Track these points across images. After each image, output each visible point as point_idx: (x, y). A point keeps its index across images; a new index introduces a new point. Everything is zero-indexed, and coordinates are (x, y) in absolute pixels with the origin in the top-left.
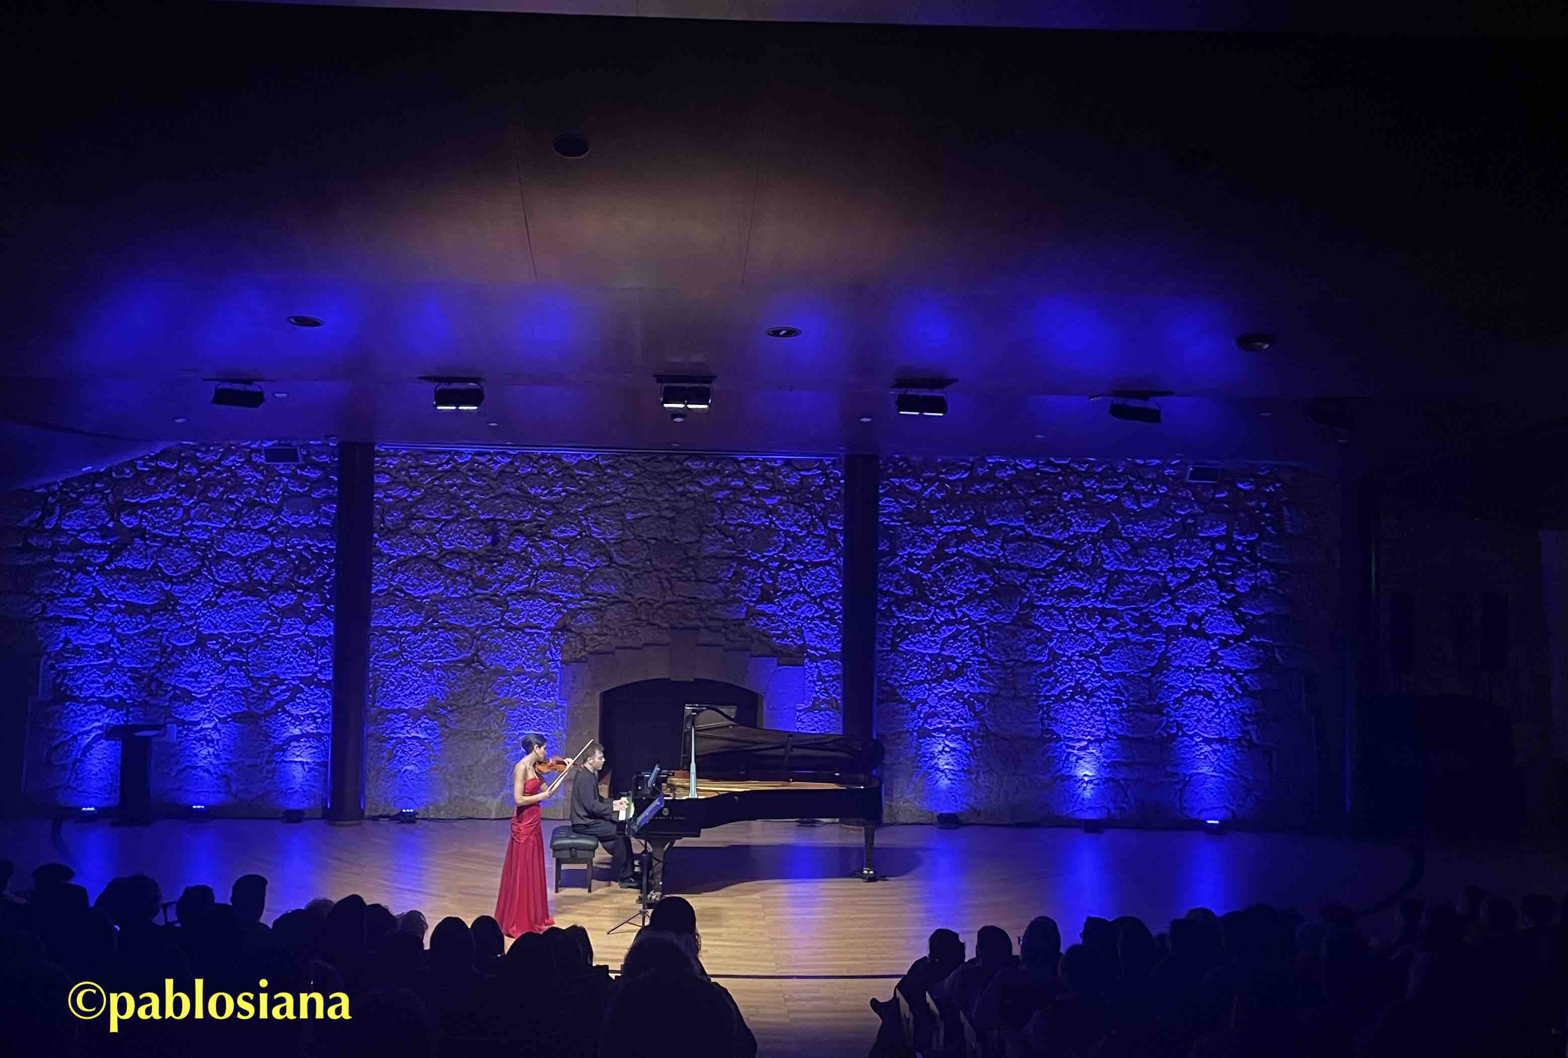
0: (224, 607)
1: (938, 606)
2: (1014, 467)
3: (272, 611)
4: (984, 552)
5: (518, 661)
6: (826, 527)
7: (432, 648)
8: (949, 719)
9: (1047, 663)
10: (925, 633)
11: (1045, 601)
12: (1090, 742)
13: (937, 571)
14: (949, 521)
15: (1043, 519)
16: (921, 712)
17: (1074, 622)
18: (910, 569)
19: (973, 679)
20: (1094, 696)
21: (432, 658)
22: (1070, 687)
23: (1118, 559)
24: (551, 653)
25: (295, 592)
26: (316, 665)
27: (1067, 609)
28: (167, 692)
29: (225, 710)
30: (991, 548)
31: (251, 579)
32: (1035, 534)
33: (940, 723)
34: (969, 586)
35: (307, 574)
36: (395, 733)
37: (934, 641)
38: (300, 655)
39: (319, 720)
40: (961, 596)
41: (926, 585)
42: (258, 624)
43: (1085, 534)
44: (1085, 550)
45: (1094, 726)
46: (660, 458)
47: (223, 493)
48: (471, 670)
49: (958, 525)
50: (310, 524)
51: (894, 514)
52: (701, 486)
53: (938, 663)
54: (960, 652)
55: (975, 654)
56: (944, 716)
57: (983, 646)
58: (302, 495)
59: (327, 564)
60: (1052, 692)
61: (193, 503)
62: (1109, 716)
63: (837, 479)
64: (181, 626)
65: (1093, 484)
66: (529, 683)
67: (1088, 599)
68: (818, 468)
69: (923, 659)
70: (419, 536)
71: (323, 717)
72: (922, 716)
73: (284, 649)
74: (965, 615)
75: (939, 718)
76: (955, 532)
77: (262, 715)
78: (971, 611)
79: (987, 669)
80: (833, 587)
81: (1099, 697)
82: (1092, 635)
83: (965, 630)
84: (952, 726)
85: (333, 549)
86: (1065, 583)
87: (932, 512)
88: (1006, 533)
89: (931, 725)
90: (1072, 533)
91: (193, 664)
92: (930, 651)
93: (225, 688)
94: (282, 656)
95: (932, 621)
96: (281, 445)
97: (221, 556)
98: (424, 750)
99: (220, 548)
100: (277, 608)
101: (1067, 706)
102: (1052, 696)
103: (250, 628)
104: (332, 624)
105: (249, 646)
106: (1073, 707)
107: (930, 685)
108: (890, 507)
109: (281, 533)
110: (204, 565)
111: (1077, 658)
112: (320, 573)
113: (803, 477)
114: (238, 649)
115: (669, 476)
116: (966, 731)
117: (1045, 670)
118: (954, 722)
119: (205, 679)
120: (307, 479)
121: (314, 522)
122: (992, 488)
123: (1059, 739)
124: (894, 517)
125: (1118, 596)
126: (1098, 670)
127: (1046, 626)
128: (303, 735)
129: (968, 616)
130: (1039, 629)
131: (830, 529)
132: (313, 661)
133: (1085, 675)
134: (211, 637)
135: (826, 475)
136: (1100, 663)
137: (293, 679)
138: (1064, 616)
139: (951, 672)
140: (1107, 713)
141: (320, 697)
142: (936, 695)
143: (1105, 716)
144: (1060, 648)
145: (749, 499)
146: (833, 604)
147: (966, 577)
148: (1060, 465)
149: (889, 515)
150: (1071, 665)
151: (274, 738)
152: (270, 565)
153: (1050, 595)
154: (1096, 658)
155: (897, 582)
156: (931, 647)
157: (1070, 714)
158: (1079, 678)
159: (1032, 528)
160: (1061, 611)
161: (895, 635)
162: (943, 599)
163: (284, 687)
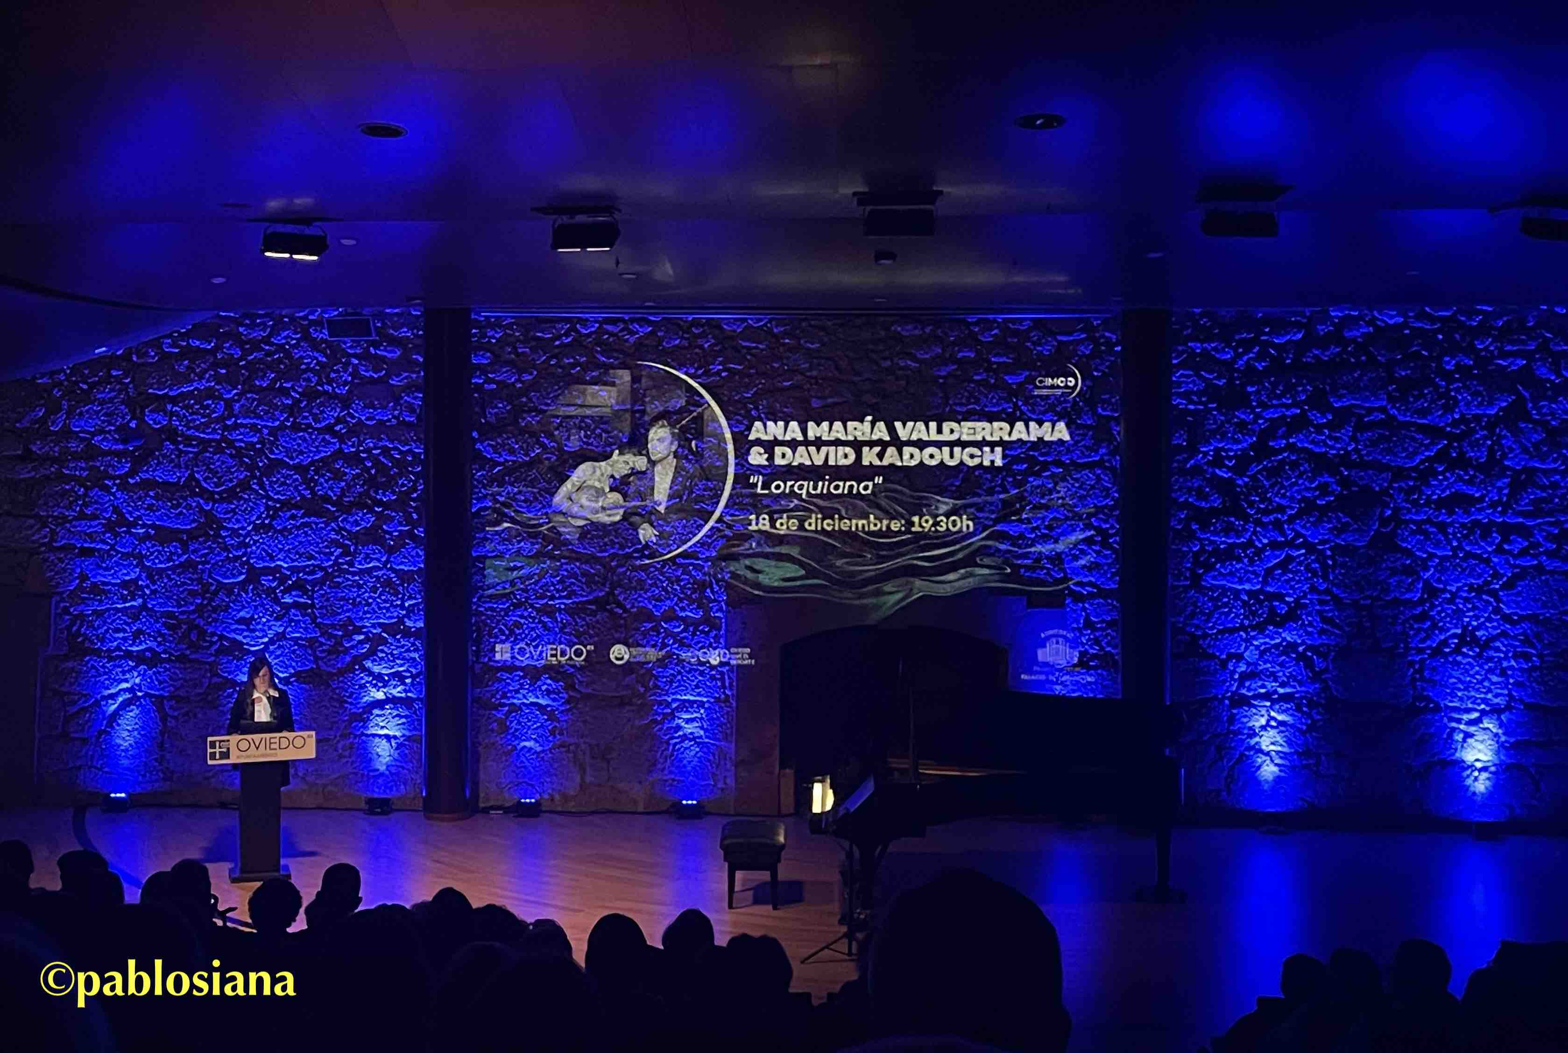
0: (280, 532)
1: (1258, 523)
2: (1372, 322)
3: (343, 536)
4: (1326, 445)
5: (668, 602)
6: (1095, 413)
7: (553, 585)
8: (1275, 681)
9: (1422, 601)
10: (1239, 560)
11: (1416, 514)
12: (1483, 713)
13: (1259, 472)
14: (1274, 402)
15: (1414, 396)
16: (1234, 672)
17: (1460, 543)
18: (1217, 471)
19: (1310, 624)
20: (1491, 648)
21: (552, 598)
22: (1455, 636)
23: (1526, 450)
24: (712, 592)
25: (371, 511)
26: (402, 607)
27: (1451, 524)
28: (212, 643)
29: (287, 667)
30: (1337, 439)
31: (314, 493)
32: (1401, 418)
33: (1263, 686)
34: (1305, 494)
35: (387, 487)
36: (508, 698)
37: (1254, 573)
38: (379, 597)
39: (408, 681)
40: (1292, 508)
41: (1242, 493)
42: (325, 554)
43: (1477, 418)
44: (1478, 440)
45: (1489, 691)
46: (858, 322)
47: (274, 381)
48: (607, 614)
49: (1288, 407)
50: (389, 420)
51: (1195, 393)
52: (915, 359)
53: (1260, 602)
54: (1292, 587)
55: (1313, 589)
56: (1269, 677)
57: (1325, 577)
58: (379, 381)
59: (411, 473)
60: (1429, 643)
61: (236, 395)
62: (1512, 676)
63: (1110, 344)
64: (228, 556)
65: (1491, 344)
66: (682, 632)
67: (1480, 510)
68: (1082, 331)
69: (1237, 597)
70: (532, 434)
71: (413, 677)
72: (1236, 676)
73: (360, 587)
74: (1298, 535)
75: (1261, 679)
76: (1284, 417)
77: (334, 674)
78: (1308, 529)
79: (1330, 611)
80: (1106, 498)
81: (1497, 650)
82: (1488, 561)
83: (1299, 556)
84: (1281, 691)
85: (420, 454)
86: (1447, 487)
87: (1249, 389)
88: (1361, 417)
89: (1249, 690)
90: (1457, 416)
91: (244, 607)
92: (1247, 587)
93: (286, 639)
94: (359, 596)
95: (1250, 543)
96: (348, 314)
97: (275, 465)
98: (546, 720)
99: (272, 453)
100: (349, 532)
101: (1451, 663)
102: (1429, 647)
103: (315, 559)
104: (421, 553)
105: (314, 583)
106: (1459, 664)
107: (1247, 633)
108: (1188, 383)
109: (352, 432)
110: (253, 476)
111: (1465, 595)
112: (403, 485)
113: (1060, 342)
114: (299, 586)
115: (871, 347)
116: (1301, 698)
117: (1419, 610)
118: (1283, 685)
119: (260, 626)
120: (383, 359)
121: (394, 417)
122: (1339, 354)
123: (1437, 709)
124: (1195, 398)
125: (1526, 505)
126: (1496, 611)
127: (1419, 550)
128: (387, 701)
129: (1303, 536)
130: (1409, 553)
131: (1100, 416)
132: (399, 603)
133: (1477, 618)
134: (267, 571)
135: (1095, 341)
136: (1498, 600)
137: (374, 626)
138: (1446, 534)
139: (1280, 615)
140: (1510, 672)
141: (408, 650)
142: (1257, 647)
143: (1507, 677)
144: (1439, 581)
145: (984, 376)
146: (1106, 522)
147: (1300, 482)
148: (1442, 319)
149: (1187, 395)
150: (1456, 604)
151: (351, 704)
152: (338, 476)
153: (1424, 505)
154: (1494, 593)
155: (1200, 489)
156: (1249, 581)
157: (1454, 673)
158: (1469, 623)
159: (1398, 409)
160: (1442, 527)
161: (1197, 563)
162: (1266, 512)
163: (362, 637)
